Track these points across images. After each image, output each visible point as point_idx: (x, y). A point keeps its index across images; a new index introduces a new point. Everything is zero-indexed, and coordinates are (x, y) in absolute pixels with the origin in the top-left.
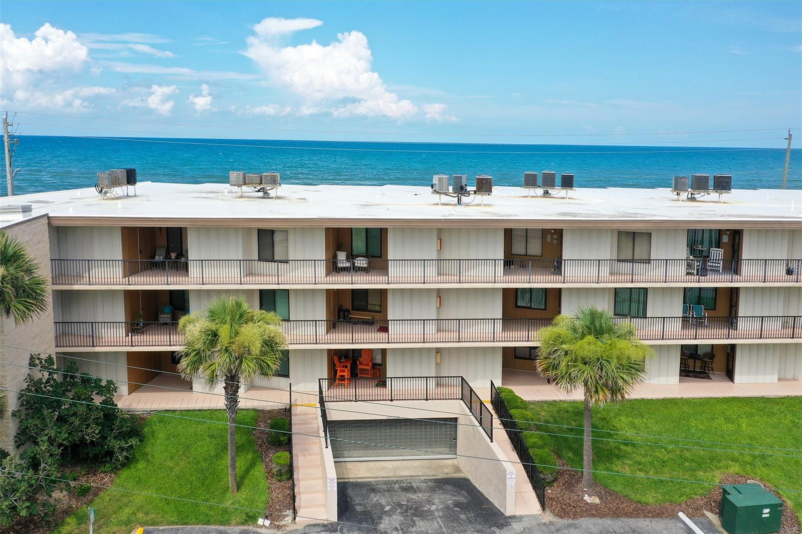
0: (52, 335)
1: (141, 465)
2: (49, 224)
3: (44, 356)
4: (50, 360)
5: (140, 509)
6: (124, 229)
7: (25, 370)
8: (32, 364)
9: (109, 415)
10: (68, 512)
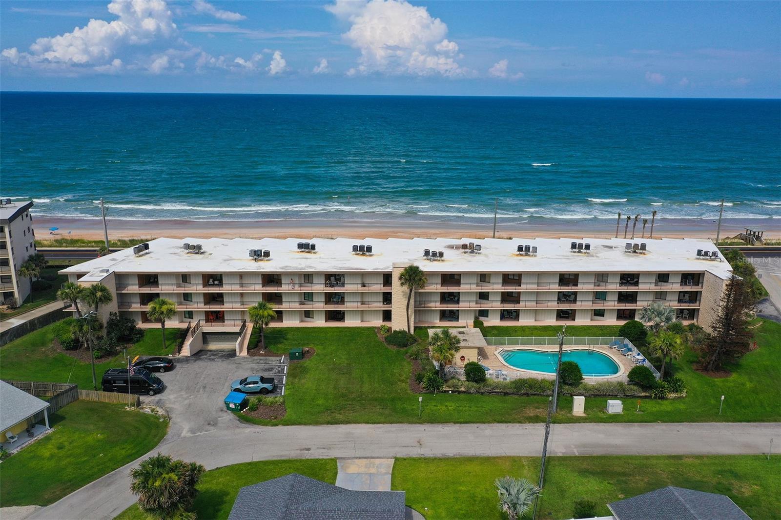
0: (117, 306)
1: (142, 342)
2: (115, 274)
3: (114, 312)
4: (116, 313)
5: (139, 352)
6: (138, 275)
7: (109, 316)
8: (110, 315)
9: (133, 328)
10: (120, 352)
